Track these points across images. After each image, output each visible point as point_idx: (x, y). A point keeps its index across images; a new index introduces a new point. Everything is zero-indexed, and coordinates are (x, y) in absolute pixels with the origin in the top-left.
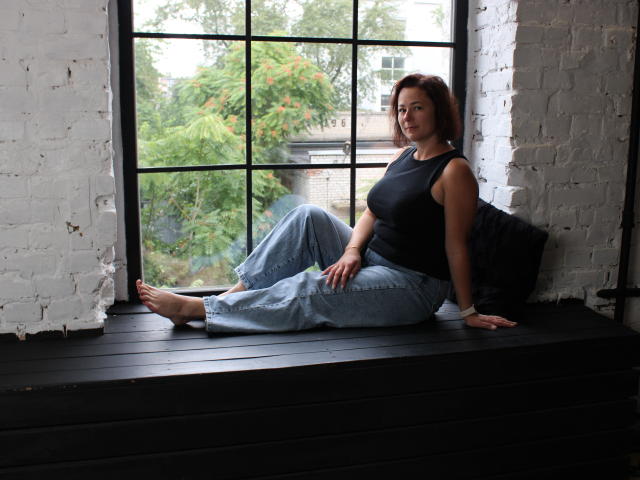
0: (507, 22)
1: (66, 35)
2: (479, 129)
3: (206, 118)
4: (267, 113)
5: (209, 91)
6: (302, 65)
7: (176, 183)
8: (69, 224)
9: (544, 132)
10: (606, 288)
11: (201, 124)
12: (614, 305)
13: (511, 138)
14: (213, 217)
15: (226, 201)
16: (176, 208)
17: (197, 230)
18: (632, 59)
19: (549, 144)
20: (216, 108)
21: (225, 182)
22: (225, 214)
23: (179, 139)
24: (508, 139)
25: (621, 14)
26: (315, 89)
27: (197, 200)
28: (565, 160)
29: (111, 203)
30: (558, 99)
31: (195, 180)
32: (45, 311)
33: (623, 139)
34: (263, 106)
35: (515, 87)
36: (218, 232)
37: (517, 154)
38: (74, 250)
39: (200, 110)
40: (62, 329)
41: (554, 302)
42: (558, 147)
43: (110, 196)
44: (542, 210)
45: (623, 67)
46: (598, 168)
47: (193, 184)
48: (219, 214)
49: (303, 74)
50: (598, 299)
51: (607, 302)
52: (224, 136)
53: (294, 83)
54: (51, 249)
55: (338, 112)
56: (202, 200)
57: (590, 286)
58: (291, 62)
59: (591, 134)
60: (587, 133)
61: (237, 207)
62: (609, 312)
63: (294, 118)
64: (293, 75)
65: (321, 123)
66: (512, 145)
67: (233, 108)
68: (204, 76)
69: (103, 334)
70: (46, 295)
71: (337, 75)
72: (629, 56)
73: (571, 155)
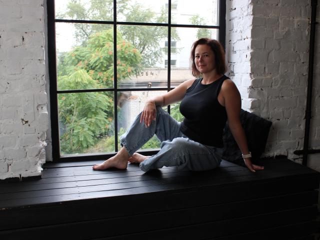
0: (247, 15)
1: (21, 19)
2: (232, 70)
3: (79, 72)
4: (109, 69)
5: (79, 58)
6: (126, 45)
7: (63, 104)
8: (23, 120)
9: (266, 70)
10: (298, 149)
11: (77, 74)
12: (302, 158)
13: (251, 74)
14: (83, 121)
15: (89, 113)
16: (63, 117)
17: (75, 128)
18: (308, 34)
19: (269, 77)
20: (83, 66)
21: (89, 103)
22: (89, 120)
23: (65, 82)
24: (249, 74)
25: (303, 12)
26: (133, 57)
27: (74, 113)
28: (277, 85)
29: (45, 108)
30: (273, 54)
31: (73, 103)
32: (9, 166)
33: (304, 74)
34: (107, 65)
35: (252, 48)
36: (86, 129)
37: (253, 82)
38: (25, 134)
39: (75, 67)
40: (19, 176)
41: (273, 157)
42: (273, 78)
43: (45, 104)
44: (266, 111)
45: (304, 38)
46: (293, 89)
47: (72, 105)
48: (86, 120)
49: (127, 49)
50: (294, 155)
51: (298, 157)
52: (88, 80)
53: (122, 54)
54: (12, 133)
55: (144, 68)
56: (77, 113)
57: (290, 149)
58: (122, 43)
59: (289, 71)
60: (288, 71)
61: (95, 116)
62: (300, 161)
63: (122, 71)
64: (122, 50)
65: (136, 74)
66: (251, 77)
67: (91, 66)
68: (77, 51)
69: (41, 179)
70: (10, 158)
71: (143, 50)
72: (307, 33)
73: (280, 82)
